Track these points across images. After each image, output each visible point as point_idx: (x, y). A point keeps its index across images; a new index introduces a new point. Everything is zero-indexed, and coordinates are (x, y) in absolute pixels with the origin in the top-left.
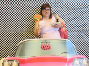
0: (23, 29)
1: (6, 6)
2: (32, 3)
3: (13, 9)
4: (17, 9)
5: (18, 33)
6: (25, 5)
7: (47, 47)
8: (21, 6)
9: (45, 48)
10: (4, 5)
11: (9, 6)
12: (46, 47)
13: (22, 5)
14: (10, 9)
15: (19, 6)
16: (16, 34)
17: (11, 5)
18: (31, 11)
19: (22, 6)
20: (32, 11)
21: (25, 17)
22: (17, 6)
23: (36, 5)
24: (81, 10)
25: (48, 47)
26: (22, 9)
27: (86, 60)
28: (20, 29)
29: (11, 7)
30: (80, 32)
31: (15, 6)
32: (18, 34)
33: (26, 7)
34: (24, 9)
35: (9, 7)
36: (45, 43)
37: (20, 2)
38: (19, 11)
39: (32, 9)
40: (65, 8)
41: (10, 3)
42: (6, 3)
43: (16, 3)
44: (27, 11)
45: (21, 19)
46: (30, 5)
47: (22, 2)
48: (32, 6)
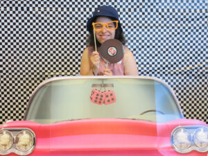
1: (17, 15)
2: (76, 9)
3: (31, 21)
4: (43, 21)
6: (60, 13)
7: (107, 96)
8: (51, 16)
9: (101, 99)
10: (11, 12)
11: (23, 15)
12: (104, 96)
13: (54, 13)
14: (26, 21)
15: (46, 15)
16: (38, 82)
17: (28, 13)
18: (74, 27)
19: (54, 15)
20: (77, 27)
21: (60, 41)
22: (43, 15)
23: (85, 13)
24: (187, 25)
25: (110, 98)
26: (54, 21)
29: (29, 18)
31: (37, 15)
33: (62, 18)
34: (57, 21)
35: (23, 18)
36: (101, 86)
37: (48, 6)
38: (46, 27)
39: (77, 21)
40: (152, 19)
41: (25, 9)
42: (17, 9)
43: (39, 8)
44: (65, 27)
45: (51, 47)
46: (71, 13)
47: (54, 6)
48: (77, 16)
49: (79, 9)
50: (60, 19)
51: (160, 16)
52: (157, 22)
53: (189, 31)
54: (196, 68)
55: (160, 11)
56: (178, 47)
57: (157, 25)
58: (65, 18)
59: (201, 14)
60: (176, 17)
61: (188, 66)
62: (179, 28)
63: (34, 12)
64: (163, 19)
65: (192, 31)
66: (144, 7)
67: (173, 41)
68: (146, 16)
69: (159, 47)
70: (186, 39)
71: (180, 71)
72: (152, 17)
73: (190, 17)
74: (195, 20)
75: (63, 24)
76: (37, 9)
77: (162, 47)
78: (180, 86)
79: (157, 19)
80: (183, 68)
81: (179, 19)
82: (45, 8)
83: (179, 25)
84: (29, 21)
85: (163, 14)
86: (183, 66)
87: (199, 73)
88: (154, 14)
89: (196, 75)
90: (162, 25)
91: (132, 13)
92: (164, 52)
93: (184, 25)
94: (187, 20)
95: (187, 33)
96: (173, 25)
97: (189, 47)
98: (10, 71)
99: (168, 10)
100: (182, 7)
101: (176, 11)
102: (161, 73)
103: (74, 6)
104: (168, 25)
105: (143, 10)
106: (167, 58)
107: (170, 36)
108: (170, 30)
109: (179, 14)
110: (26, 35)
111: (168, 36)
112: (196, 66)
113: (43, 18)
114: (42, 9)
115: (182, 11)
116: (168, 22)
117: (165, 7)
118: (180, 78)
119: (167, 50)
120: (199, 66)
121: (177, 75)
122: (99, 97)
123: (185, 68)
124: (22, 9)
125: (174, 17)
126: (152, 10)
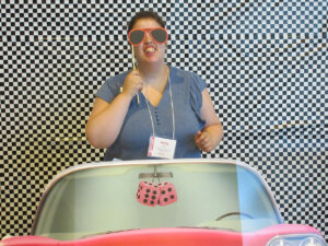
0: (70, 131)
1: (10, 49)
2: (103, 38)
3: (32, 57)
4: (50, 57)
5: (53, 147)
6: (77, 44)
8: (63, 48)
9: (154, 198)
11: (19, 49)
13: (68, 44)
14: (23, 57)
15: (54, 48)
16: (45, 152)
17: (27, 44)
18: (99, 65)
19: (68, 48)
20: (104, 65)
21: (78, 88)
22: (50, 48)
23: (116, 43)
26: (68, 57)
29: (28, 53)
30: (277, 138)
31: (41, 48)
32: (54, 151)
33: (81, 52)
34: (72, 57)
35: (19, 53)
36: (153, 175)
37: (58, 33)
38: (55, 66)
39: (103, 57)
41: (23, 38)
42: (9, 38)
43: (45, 37)
44: (86, 66)
45: (65, 96)
46: (94, 44)
47: (67, 33)
48: (103, 48)
49: (107, 38)
50: (77, 53)
51: (234, 46)
53: (281, 67)
54: (293, 126)
56: (263, 93)
57: (230, 59)
58: (86, 52)
59: (299, 41)
61: (280, 123)
62: (264, 63)
64: (238, 50)
65: (285, 67)
66: (208, 32)
67: (255, 85)
68: (212, 47)
69: (234, 94)
70: (276, 80)
71: (268, 131)
72: (221, 47)
73: (281, 46)
74: (290, 50)
75: (81, 61)
76: (41, 38)
77: (238, 94)
78: (268, 155)
79: (230, 51)
80: (272, 127)
81: (264, 50)
82: (54, 37)
83: (264, 59)
84: (28, 57)
85: (238, 42)
86: (272, 123)
87: (297, 133)
88: (225, 42)
90: (238, 59)
91: (191, 42)
92: (242, 102)
93: (272, 59)
94: (277, 50)
96: (256, 59)
97: (280, 93)
99: (247, 36)
100: (268, 31)
101: (260, 37)
102: (238, 134)
103: (98, 33)
104: (247, 59)
106: (246, 111)
107: (251, 76)
108: (251, 68)
109: (264, 42)
110: (24, 80)
111: (247, 77)
112: (293, 122)
113: (50, 53)
114: (50, 38)
115: (268, 37)
116: (247, 55)
117: (242, 31)
118: (268, 142)
120: (297, 122)
121: (264, 137)
122: (151, 194)
123: (276, 127)
124: (18, 39)
125: (256, 46)
126: (221, 37)
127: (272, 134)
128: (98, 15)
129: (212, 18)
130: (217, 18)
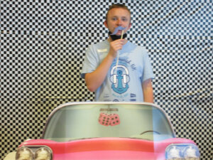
0: (56, 92)
1: (19, 39)
2: (79, 34)
3: (34, 45)
4: (45, 45)
5: (45, 102)
6: (62, 37)
7: (113, 119)
8: (53, 40)
9: (107, 121)
10: (14, 36)
11: (25, 39)
12: (110, 119)
13: (56, 37)
14: (28, 45)
15: (48, 39)
16: (39, 105)
17: (31, 36)
18: (76, 51)
19: (56, 40)
20: (78, 52)
21: (62, 65)
22: (45, 39)
23: (87, 38)
24: (187, 52)
26: (56, 45)
27: (193, 148)
28: (50, 92)
29: (31, 42)
30: (185, 101)
31: (39, 39)
32: (45, 105)
33: (65, 43)
34: (59, 45)
35: (25, 42)
37: (51, 30)
38: (48, 51)
39: (79, 46)
40: (153, 45)
41: (28, 32)
42: (19, 32)
43: (42, 32)
44: (67, 51)
45: (53, 70)
46: (73, 37)
47: (56, 30)
48: (79, 40)
49: (81, 34)
50: (62, 43)
51: (161, 43)
52: (158, 48)
53: (190, 57)
54: (196, 94)
55: (161, 37)
56: (178, 73)
57: (158, 51)
58: (67, 43)
59: (201, 41)
60: (177, 43)
61: (188, 92)
62: (179, 54)
63: (37, 36)
64: (163, 46)
65: (192, 57)
66: (145, 33)
67: (173, 67)
68: (147, 42)
69: (160, 72)
70: (186, 65)
71: (180, 96)
72: (153, 42)
73: (190, 43)
74: (195, 46)
76: (39, 33)
77: (162, 73)
78: (180, 112)
79: (158, 45)
80: (183, 94)
81: (180, 46)
82: (48, 32)
83: (179, 51)
84: (31, 45)
85: (164, 40)
86: (183, 92)
87: (198, 99)
88: (156, 40)
89: (196, 101)
90: (163, 51)
91: (134, 39)
92: (165, 78)
93: (185, 51)
94: (188, 46)
95: (187, 60)
96: (174, 51)
97: (189, 73)
98: (11, 94)
99: (169, 37)
100: (182, 34)
101: (177, 37)
102: (161, 98)
103: (76, 31)
104: (169, 51)
105: (145, 36)
106: (167, 83)
107: (171, 62)
108: (171, 57)
109: (180, 40)
110: (28, 59)
111: (168, 62)
112: (196, 92)
113: (45, 42)
114: (45, 33)
115: (182, 37)
116: (169, 48)
117: (166, 33)
118: (180, 104)
119: (168, 76)
120: (198, 92)
121: (177, 101)
123: (185, 94)
125: (174, 43)
126: (153, 36)
127: (183, 99)
128: (76, 20)
129: (148, 25)
130: (151, 25)
